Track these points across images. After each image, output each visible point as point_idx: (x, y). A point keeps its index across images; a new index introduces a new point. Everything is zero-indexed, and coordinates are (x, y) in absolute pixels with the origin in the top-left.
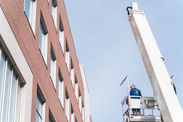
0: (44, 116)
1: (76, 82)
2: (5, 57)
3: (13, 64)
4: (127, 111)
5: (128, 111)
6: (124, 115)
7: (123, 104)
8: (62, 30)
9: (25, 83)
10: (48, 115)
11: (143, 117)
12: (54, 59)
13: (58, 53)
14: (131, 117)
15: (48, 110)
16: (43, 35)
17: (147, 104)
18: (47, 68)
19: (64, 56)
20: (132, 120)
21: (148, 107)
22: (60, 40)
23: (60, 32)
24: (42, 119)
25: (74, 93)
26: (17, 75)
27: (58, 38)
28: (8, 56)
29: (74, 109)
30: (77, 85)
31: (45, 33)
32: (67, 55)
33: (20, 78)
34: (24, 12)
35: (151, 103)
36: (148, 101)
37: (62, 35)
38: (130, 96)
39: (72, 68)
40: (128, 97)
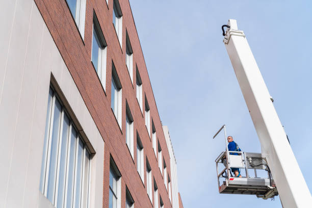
0: (119, 195)
1: (159, 150)
2: (68, 121)
3: (79, 129)
4: (224, 171)
5: (226, 171)
6: (219, 177)
7: (217, 163)
8: (139, 83)
9: (95, 153)
10: (125, 194)
11: (246, 180)
12: (130, 121)
13: (136, 113)
14: (231, 179)
15: (125, 187)
16: (116, 91)
17: (251, 162)
18: (122, 132)
19: (143, 116)
20: (232, 182)
21: (252, 166)
22: (138, 97)
23: (137, 86)
24: (117, 198)
25: (158, 165)
26: (85, 143)
27: (135, 95)
28: (72, 120)
29: (158, 185)
30: (160, 154)
31: (119, 88)
32: (147, 116)
33: (88, 147)
34: (92, 62)
35: (256, 161)
36: (252, 158)
37: (139, 90)
38: (228, 152)
39: (154, 131)
40: (225, 153)
